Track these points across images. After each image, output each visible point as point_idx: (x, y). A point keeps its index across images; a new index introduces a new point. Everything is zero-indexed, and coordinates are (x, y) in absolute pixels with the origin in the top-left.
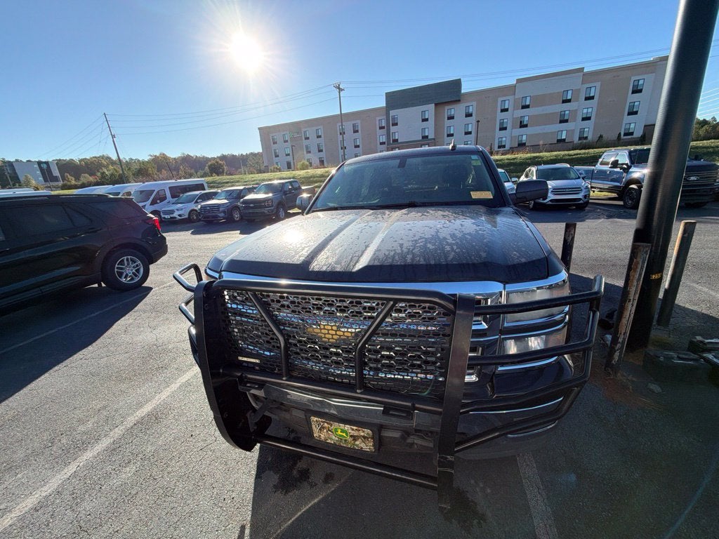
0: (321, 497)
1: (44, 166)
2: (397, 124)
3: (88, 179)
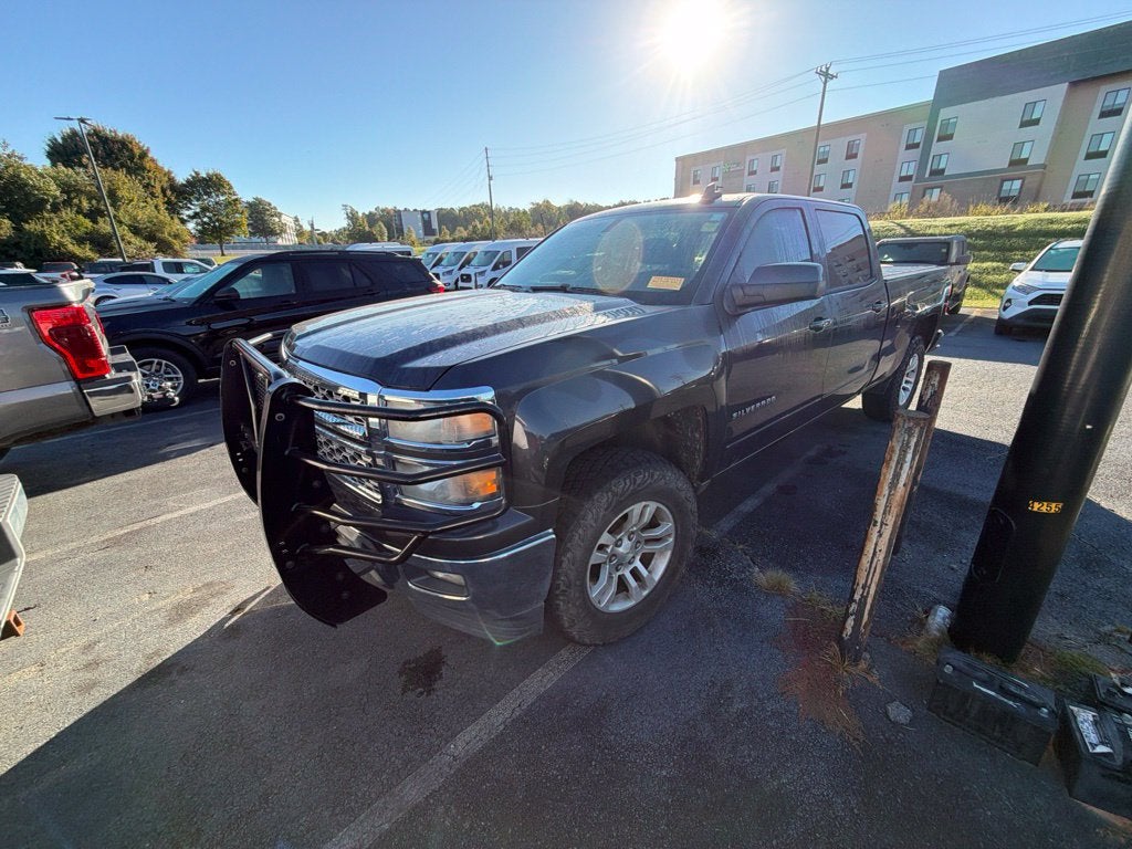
1: (426, 216)
2: (950, 137)
3: (462, 232)
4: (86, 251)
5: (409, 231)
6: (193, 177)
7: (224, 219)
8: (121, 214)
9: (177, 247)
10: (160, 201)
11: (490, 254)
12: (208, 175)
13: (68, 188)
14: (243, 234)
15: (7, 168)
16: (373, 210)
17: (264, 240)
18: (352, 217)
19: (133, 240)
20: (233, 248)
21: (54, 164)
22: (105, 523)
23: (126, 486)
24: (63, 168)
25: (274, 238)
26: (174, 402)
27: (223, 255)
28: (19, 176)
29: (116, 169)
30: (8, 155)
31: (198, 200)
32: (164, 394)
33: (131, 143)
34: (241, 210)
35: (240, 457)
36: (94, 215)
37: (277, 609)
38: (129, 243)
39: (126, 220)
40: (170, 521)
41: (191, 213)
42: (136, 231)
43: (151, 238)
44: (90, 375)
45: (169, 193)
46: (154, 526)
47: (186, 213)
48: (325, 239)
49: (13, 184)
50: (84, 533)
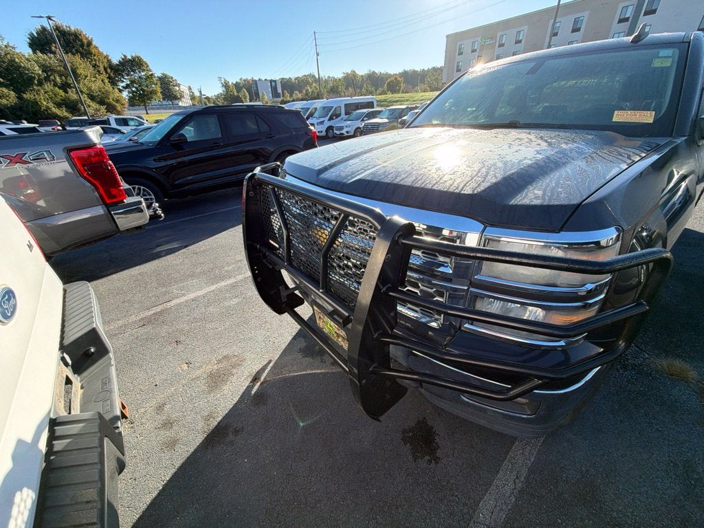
0: (323, 371)
1: (273, 83)
2: (654, 12)
3: (297, 94)
4: (63, 112)
5: (263, 95)
6: (123, 59)
7: (145, 89)
8: (81, 86)
9: (119, 108)
10: (104, 76)
11: (326, 109)
12: (132, 57)
13: (45, 68)
14: (158, 99)
15: (6, 55)
16: (239, 81)
17: (170, 103)
18: (226, 85)
19: (91, 104)
20: (152, 109)
21: (34, 52)
22: (136, 306)
23: (140, 277)
24: (41, 54)
25: (176, 102)
26: (161, 217)
27: (147, 113)
28: (14, 61)
29: (74, 54)
30: (6, 46)
31: (128, 75)
32: (155, 212)
33: (80, 35)
34: (155, 82)
35: (256, 270)
36: (65, 87)
37: (285, 380)
38: (89, 106)
39: (85, 90)
40: (179, 304)
41: (124, 84)
42: (92, 98)
43: (102, 102)
44: (115, 200)
45: (109, 70)
46: (170, 308)
47: (121, 85)
48: (209, 101)
49: (11, 66)
50: (125, 313)
